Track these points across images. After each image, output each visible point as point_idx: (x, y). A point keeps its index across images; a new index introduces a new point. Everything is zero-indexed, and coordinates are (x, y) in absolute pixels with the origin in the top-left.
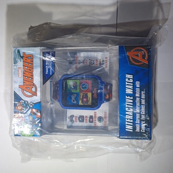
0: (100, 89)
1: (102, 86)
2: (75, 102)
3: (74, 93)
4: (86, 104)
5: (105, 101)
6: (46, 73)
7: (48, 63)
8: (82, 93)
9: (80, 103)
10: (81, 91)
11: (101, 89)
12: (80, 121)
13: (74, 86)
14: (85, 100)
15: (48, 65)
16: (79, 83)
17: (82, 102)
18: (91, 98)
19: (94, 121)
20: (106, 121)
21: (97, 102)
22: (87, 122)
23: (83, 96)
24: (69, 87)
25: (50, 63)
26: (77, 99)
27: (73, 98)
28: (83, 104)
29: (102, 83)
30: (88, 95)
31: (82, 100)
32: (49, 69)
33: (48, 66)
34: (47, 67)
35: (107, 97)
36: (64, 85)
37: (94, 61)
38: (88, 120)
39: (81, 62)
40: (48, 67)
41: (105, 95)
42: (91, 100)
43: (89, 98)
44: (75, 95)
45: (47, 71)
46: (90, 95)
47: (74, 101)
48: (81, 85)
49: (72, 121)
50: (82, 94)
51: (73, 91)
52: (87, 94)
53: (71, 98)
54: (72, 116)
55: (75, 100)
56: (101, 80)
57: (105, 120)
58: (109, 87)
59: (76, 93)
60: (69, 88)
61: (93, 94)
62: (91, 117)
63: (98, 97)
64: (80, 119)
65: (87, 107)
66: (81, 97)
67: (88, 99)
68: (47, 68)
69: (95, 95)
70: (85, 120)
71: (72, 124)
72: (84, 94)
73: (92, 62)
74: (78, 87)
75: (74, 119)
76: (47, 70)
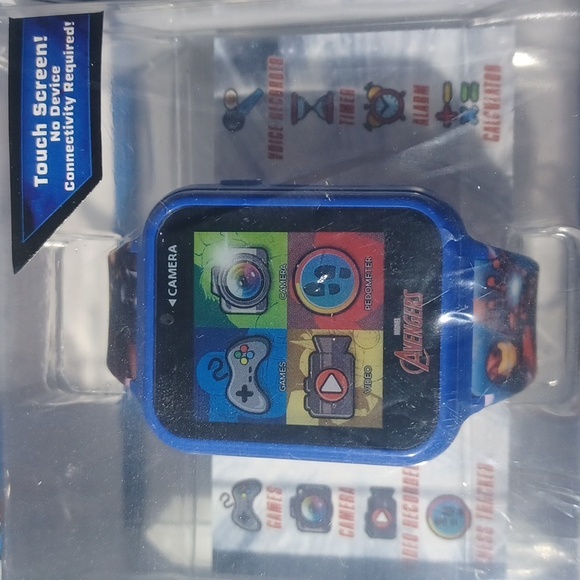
0: (452, 307)
1: (469, 276)
2: (257, 404)
3: (242, 336)
4: (338, 423)
5: (489, 398)
6: (37, 182)
7: (48, 103)
8: (307, 336)
9: (296, 412)
10: (301, 317)
11: (461, 301)
12: (303, 525)
13: (244, 281)
14: (332, 385)
15: (47, 119)
16: (284, 260)
17: (313, 402)
18: (378, 373)
19: (401, 529)
20: (491, 531)
21: (427, 409)
22: (351, 535)
23: (314, 356)
24: (206, 288)
25: (62, 105)
26: (267, 381)
27: (241, 368)
28: (315, 422)
29: (469, 251)
30: (355, 348)
31: (311, 385)
32: (56, 151)
33: (49, 129)
34: (39, 131)
35: (507, 363)
36: (172, 268)
37: (400, 96)
38: (359, 521)
39: (308, 108)
40: (48, 137)
41: (492, 351)
42: (377, 387)
43: (360, 372)
44: (254, 345)
45: (42, 168)
46: (369, 348)
47: (244, 394)
48: (302, 269)
49: (245, 518)
50: (306, 343)
51: (242, 318)
52: (349, 340)
53: (223, 374)
54: (248, 488)
55: (252, 387)
56: (463, 231)
57: (484, 524)
58: (515, 287)
59: (262, 336)
60: (208, 294)
61: (392, 344)
62: (381, 498)
63: (435, 365)
64: (306, 513)
65: (349, 446)
66: (304, 368)
67: (360, 383)
68: (41, 144)
69: (412, 352)
70: (336, 520)
71: (247, 542)
72: (327, 345)
73: (387, 106)
74: (278, 287)
75: (260, 504)
76: (42, 155)
